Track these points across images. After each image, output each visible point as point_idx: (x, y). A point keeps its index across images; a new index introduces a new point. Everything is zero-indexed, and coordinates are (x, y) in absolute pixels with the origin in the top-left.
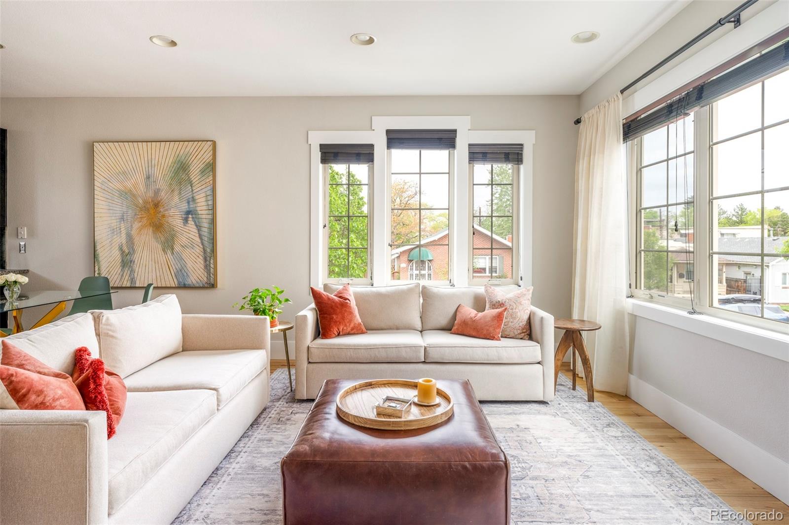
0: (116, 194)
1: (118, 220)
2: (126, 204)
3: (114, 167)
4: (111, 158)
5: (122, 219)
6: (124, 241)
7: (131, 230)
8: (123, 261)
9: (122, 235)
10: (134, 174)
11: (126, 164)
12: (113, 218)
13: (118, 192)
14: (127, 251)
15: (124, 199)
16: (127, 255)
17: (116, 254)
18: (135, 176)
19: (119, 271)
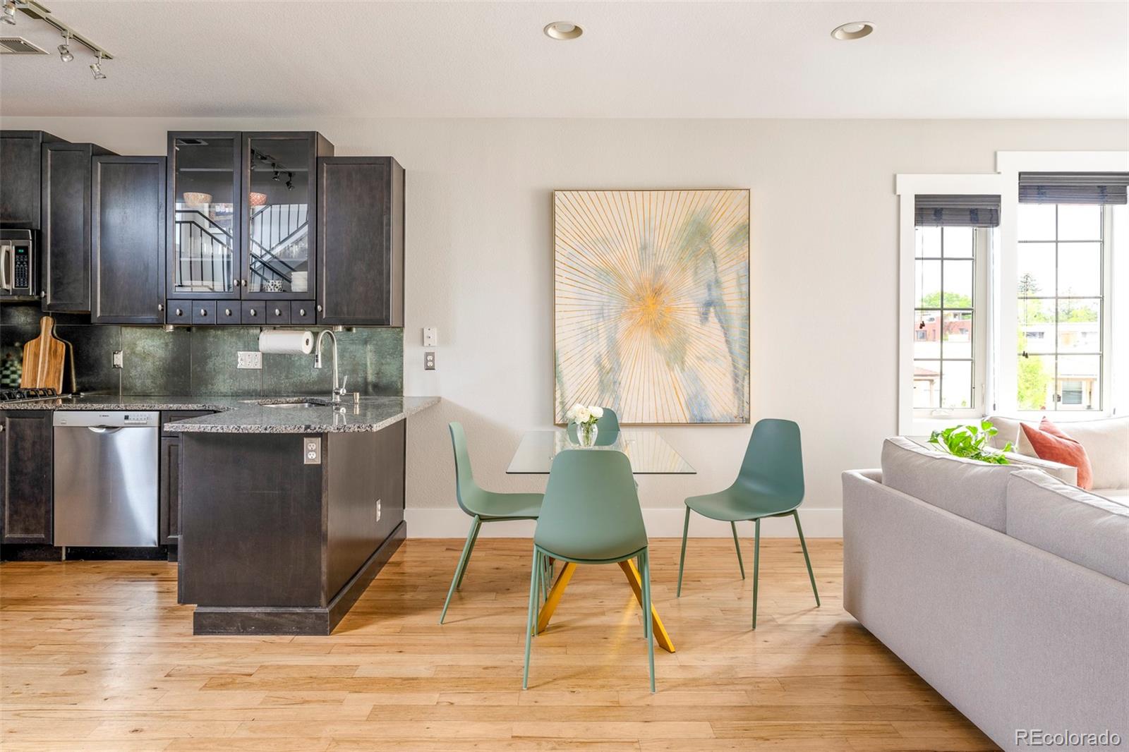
0: (593, 276)
1: (594, 317)
2: (607, 290)
3: (589, 231)
4: (585, 217)
5: (601, 314)
6: (603, 350)
7: (616, 333)
8: (601, 381)
9: (600, 340)
10: (620, 240)
11: (608, 225)
12: (586, 313)
13: (594, 272)
14: (608, 366)
15: (604, 282)
16: (608, 373)
17: (591, 369)
18: (623, 246)
19: (596, 398)
